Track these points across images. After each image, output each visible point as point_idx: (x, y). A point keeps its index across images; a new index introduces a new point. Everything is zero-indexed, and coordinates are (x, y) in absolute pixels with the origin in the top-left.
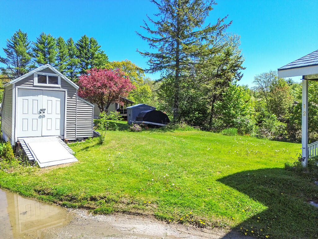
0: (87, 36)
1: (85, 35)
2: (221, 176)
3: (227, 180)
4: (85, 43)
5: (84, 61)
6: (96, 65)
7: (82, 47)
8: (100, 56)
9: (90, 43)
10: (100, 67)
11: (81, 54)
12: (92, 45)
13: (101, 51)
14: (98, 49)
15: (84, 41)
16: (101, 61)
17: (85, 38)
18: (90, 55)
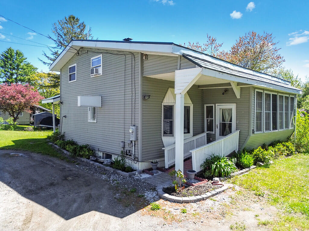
0: (12, 48)
1: (11, 47)
2: (12, 140)
3: (12, 141)
4: (11, 55)
5: (8, 72)
6: (21, 75)
7: (6, 58)
8: (25, 67)
9: (15, 55)
10: (25, 77)
11: (5, 64)
12: (18, 57)
13: (28, 62)
14: (24, 61)
15: (10, 53)
16: (26, 72)
17: (11, 50)
18: (15, 66)
